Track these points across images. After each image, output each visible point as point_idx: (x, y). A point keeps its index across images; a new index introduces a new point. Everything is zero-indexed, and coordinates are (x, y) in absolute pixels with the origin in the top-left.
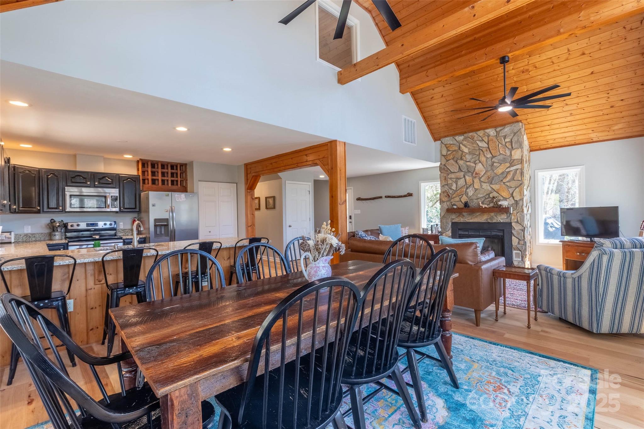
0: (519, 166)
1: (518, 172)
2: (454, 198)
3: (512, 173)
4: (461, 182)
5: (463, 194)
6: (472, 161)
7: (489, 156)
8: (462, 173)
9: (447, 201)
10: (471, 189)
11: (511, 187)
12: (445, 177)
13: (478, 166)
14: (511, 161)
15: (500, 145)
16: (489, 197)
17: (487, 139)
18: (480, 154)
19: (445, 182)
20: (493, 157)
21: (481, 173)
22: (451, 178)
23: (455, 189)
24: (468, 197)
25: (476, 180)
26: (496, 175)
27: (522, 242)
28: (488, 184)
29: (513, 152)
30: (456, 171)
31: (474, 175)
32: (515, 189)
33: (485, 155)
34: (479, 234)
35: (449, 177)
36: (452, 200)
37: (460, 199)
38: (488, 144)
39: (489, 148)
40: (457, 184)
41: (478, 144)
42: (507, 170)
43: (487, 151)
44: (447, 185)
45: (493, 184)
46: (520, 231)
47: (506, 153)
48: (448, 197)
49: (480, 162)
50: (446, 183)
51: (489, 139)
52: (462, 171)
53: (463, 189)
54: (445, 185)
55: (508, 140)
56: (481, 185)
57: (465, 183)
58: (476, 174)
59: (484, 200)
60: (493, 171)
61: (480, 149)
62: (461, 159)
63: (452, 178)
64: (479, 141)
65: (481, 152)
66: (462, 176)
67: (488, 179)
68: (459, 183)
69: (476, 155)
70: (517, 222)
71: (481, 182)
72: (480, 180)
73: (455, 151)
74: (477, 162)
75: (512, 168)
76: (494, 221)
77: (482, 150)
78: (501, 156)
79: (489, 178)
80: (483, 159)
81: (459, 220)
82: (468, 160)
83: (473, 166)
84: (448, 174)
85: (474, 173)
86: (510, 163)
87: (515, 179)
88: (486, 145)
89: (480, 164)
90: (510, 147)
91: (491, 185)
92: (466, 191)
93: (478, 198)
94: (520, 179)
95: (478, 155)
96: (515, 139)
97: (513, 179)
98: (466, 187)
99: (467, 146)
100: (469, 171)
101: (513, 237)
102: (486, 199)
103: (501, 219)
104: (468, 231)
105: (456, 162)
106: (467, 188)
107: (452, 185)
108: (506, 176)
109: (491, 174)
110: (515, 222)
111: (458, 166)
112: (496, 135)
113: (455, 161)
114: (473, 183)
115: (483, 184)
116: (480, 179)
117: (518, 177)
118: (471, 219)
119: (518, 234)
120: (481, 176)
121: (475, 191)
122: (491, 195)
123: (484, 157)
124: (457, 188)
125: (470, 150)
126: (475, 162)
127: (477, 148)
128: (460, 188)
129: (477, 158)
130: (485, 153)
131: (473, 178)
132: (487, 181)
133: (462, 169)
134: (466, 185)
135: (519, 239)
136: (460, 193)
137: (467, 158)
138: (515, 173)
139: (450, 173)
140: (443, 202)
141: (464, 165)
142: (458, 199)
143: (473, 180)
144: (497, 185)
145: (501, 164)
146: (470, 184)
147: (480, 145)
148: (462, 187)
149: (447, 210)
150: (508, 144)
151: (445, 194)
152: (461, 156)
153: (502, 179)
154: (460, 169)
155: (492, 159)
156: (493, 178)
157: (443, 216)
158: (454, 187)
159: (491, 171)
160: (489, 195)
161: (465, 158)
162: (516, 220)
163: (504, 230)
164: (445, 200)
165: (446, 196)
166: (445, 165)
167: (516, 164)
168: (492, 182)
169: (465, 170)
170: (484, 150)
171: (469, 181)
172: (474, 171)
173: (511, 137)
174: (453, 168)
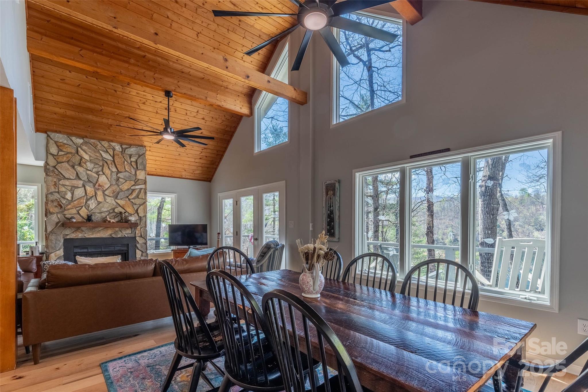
0: (143, 186)
1: (142, 191)
2: (69, 209)
3: (137, 191)
4: (79, 192)
5: (82, 207)
6: (94, 170)
7: (114, 170)
8: (81, 182)
9: (57, 213)
10: (93, 201)
11: (136, 204)
12: (55, 182)
13: (102, 178)
14: (136, 180)
15: (126, 162)
16: (114, 212)
17: (112, 152)
18: (103, 165)
19: (55, 188)
20: (118, 172)
21: (105, 186)
22: (64, 185)
23: (70, 199)
24: (88, 210)
25: (99, 193)
26: (121, 190)
27: (145, 254)
28: (112, 198)
29: (138, 172)
30: (71, 178)
31: (97, 186)
32: (140, 206)
33: (110, 168)
34: (100, 250)
35: (61, 182)
36: (66, 212)
37: (78, 211)
38: (113, 157)
39: (114, 161)
40: (73, 194)
41: (101, 154)
42: (132, 188)
43: (112, 164)
44: (58, 192)
45: (118, 199)
46: (143, 245)
47: (131, 171)
48: (59, 207)
49: (104, 174)
50: (57, 190)
51: (115, 153)
52: (80, 179)
53: (82, 201)
54: (55, 192)
55: (133, 159)
56: (104, 198)
57: (84, 194)
58: (99, 185)
59: (108, 215)
60: (119, 186)
61: (104, 160)
62: (80, 164)
63: (66, 185)
64: (102, 151)
65: (105, 164)
66: (81, 186)
67: (113, 194)
68: (76, 193)
69: (99, 165)
70: (141, 236)
71: (105, 195)
72: (103, 193)
73: (71, 153)
74: (101, 173)
75: (137, 187)
76: (119, 236)
77: (107, 163)
78: (127, 173)
79: (114, 192)
80: (107, 171)
81: (76, 236)
82: (89, 169)
83: (95, 177)
84: (59, 180)
85: (97, 184)
86: (135, 181)
87: (139, 197)
88: (110, 158)
89: (104, 176)
90: (135, 167)
91: (116, 200)
92: (86, 202)
93: (101, 211)
94: (144, 198)
95: (101, 166)
96: (140, 161)
97: (137, 197)
98: (85, 198)
99: (88, 152)
100: (89, 181)
101: (137, 250)
102: (110, 213)
103: (126, 234)
104: (87, 248)
105: (73, 167)
106: (87, 200)
107: (66, 194)
108: (132, 193)
109: (116, 189)
110: (139, 236)
111: (76, 173)
112: (122, 152)
113: (71, 166)
114: (95, 195)
115: (106, 197)
116: (104, 192)
117: (142, 195)
118: (92, 235)
119: (142, 247)
120: (105, 189)
121: (98, 204)
122: (116, 210)
123: (109, 170)
124: (72, 197)
125: (91, 158)
126: (97, 173)
127: (101, 159)
128: (78, 199)
129: (100, 169)
130: (110, 166)
131: (96, 190)
132: (111, 195)
133: (81, 177)
134: (86, 196)
135: (142, 252)
136: (78, 204)
137: (88, 166)
138: (140, 192)
139: (63, 179)
140: (51, 213)
141: (84, 173)
142: (74, 211)
143: (95, 192)
144: (123, 201)
145: (126, 181)
146: (91, 196)
147: (104, 157)
148: (81, 197)
149: (57, 223)
150: (133, 164)
151: (55, 204)
152: (79, 162)
153: (128, 195)
154: (78, 177)
155: (117, 174)
156: (118, 193)
157: (51, 232)
158: (69, 196)
159: (116, 186)
160: (114, 209)
161: (85, 165)
162: (140, 235)
163: (128, 244)
164: (54, 211)
165: (56, 206)
166: (54, 167)
167: (141, 183)
168: (117, 197)
169: (85, 178)
170: (109, 162)
171: (91, 192)
172: (97, 183)
173: (136, 158)
174: (68, 174)
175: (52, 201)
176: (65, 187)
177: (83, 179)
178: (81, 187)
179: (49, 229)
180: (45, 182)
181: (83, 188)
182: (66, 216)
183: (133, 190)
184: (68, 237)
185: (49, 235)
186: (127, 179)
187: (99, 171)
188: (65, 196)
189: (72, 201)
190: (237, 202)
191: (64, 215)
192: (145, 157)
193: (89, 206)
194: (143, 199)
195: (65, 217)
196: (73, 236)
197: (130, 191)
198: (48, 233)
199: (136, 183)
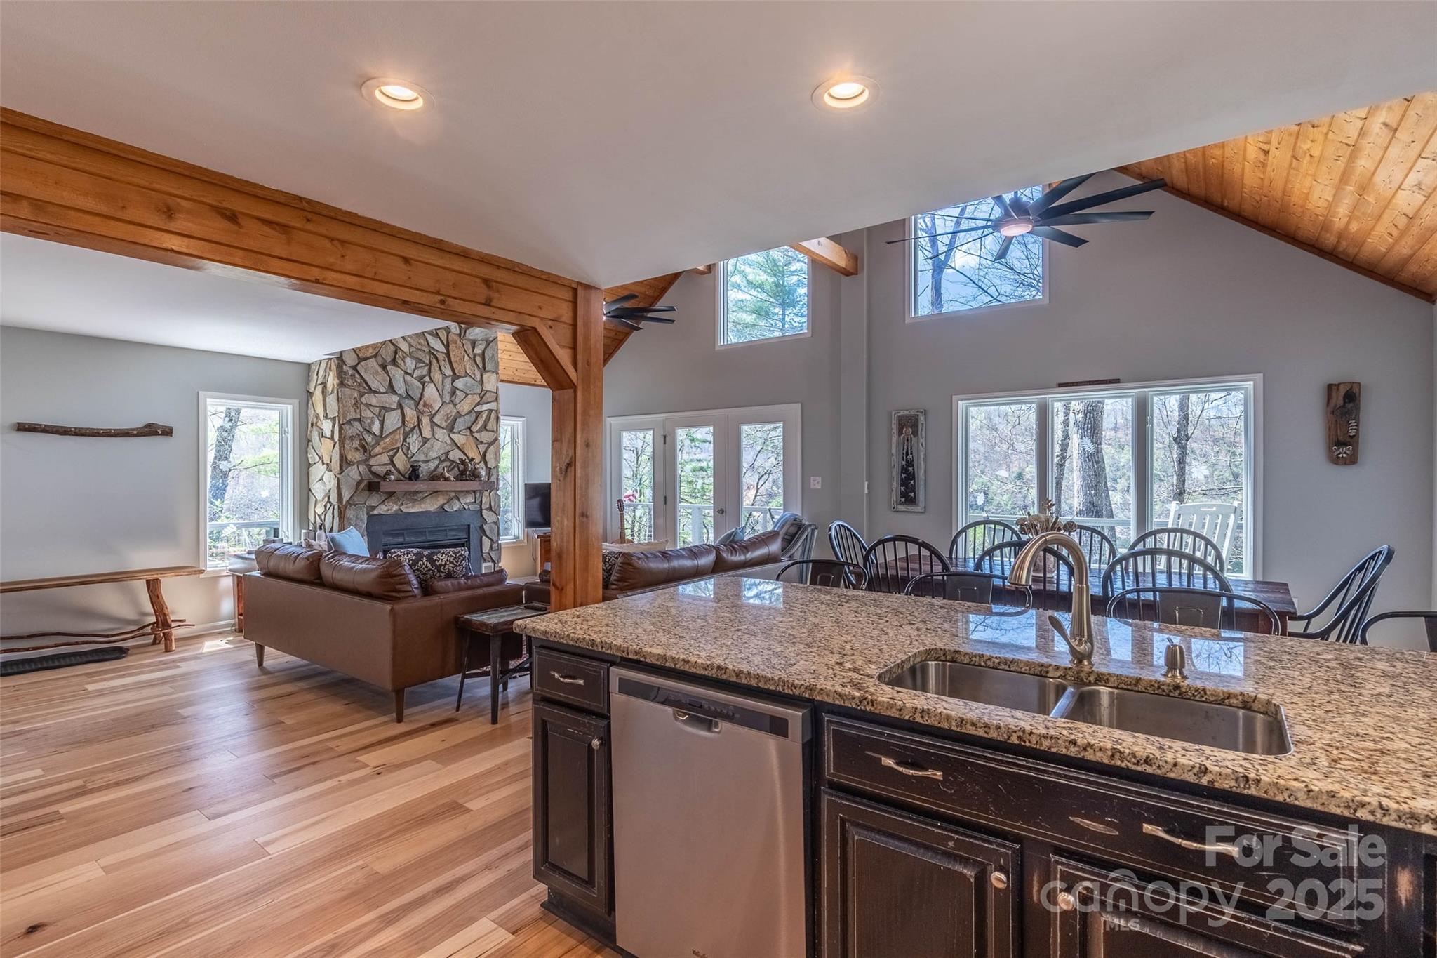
0: (492, 406)
1: (493, 415)
2: (377, 455)
3: (485, 415)
4: (393, 420)
5: (398, 449)
6: (416, 374)
7: (448, 372)
8: (396, 399)
9: (358, 463)
10: (415, 437)
11: (482, 443)
12: (355, 398)
13: (430, 389)
14: (483, 393)
15: (466, 357)
16: (447, 459)
17: (446, 337)
18: (430, 362)
19: (355, 411)
20: (455, 377)
21: (433, 405)
22: (368, 405)
23: (377, 433)
24: (406, 456)
25: (425, 420)
26: (459, 415)
27: (495, 545)
28: (445, 431)
29: (485, 376)
30: (382, 390)
31: (420, 407)
32: (488, 447)
33: (443, 368)
34: (424, 538)
35: (363, 400)
36: (372, 461)
37: (391, 458)
38: (447, 347)
39: (448, 355)
40: (382, 423)
41: (427, 340)
42: (477, 409)
43: (444, 361)
44: (359, 420)
45: (454, 433)
46: (493, 526)
47: (474, 374)
48: (362, 451)
49: (432, 381)
50: (358, 416)
51: (450, 339)
52: (395, 393)
53: (397, 437)
54: (355, 419)
55: (478, 351)
56: (433, 430)
57: (400, 423)
58: (425, 405)
59: (438, 465)
60: (455, 405)
61: (431, 352)
62: (394, 362)
63: (371, 405)
64: (429, 334)
65: (434, 361)
66: (394, 406)
67: (446, 421)
68: (387, 422)
69: (424, 362)
70: (490, 509)
71: (433, 424)
72: (431, 420)
74: (427, 379)
75: (486, 407)
76: (455, 509)
77: (436, 358)
78: (468, 379)
79: (448, 418)
80: (437, 376)
81: (388, 510)
82: (408, 371)
83: (418, 388)
84: (362, 395)
85: (422, 402)
86: (481, 395)
87: (487, 428)
88: (442, 348)
89: (432, 385)
90: (481, 365)
91: (451, 435)
92: (405, 440)
93: (429, 458)
94: (495, 429)
95: (427, 365)
96: (488, 354)
97: (484, 427)
98: (402, 431)
100: (409, 397)
101: (484, 537)
102: (441, 461)
103: (466, 504)
104: (402, 535)
105: (384, 367)
106: (406, 436)
107: (373, 423)
108: (476, 419)
109: (451, 412)
110: (487, 509)
111: (388, 379)
112: (460, 335)
113: (380, 366)
114: (418, 425)
115: (436, 429)
116: (432, 417)
117: (491, 424)
118: (413, 507)
119: (491, 530)
120: (433, 412)
121: (424, 443)
122: (451, 456)
123: (439, 372)
124: (382, 430)
125: (412, 349)
126: (420, 379)
127: (426, 350)
128: (391, 433)
129: (425, 371)
130: (442, 363)
131: (420, 413)
132: (444, 425)
133: (396, 388)
134: (402, 428)
135: (492, 540)
136: (392, 444)
137: (407, 364)
138: (489, 416)
139: (368, 393)
140: (349, 464)
141: (402, 379)
142: (384, 459)
143: (418, 417)
144: (461, 437)
145: (467, 395)
146: (412, 426)
147: (432, 346)
148: (396, 430)
149: (358, 484)
150: (478, 359)
151: (356, 443)
152: (392, 357)
153: (469, 425)
154: (391, 389)
155: (453, 382)
156: (455, 421)
157: (348, 502)
158: (376, 428)
159: (451, 406)
160: (447, 454)
161: (403, 364)
162: (488, 506)
163: (469, 526)
164: (353, 459)
165: (357, 449)
166: (354, 368)
167: (490, 400)
168: (453, 428)
169: (402, 391)
170: (440, 357)
171: (412, 418)
172: (420, 399)
173: (483, 347)
174: (376, 382)
175: (352, 438)
176: (371, 408)
177: (398, 392)
178: (394, 409)
179: (346, 497)
180: (338, 399)
181: (399, 411)
182: (374, 469)
183: (479, 414)
184: (375, 512)
185: (346, 507)
186: (468, 392)
187: (425, 376)
188: (370, 428)
189: (381, 437)
190: (665, 437)
191: (370, 467)
192: (497, 344)
193: (409, 448)
194: (493, 431)
195: (370, 470)
196: (382, 509)
197: (474, 415)
198: (344, 503)
199: (481, 398)
